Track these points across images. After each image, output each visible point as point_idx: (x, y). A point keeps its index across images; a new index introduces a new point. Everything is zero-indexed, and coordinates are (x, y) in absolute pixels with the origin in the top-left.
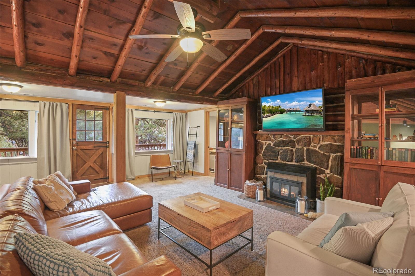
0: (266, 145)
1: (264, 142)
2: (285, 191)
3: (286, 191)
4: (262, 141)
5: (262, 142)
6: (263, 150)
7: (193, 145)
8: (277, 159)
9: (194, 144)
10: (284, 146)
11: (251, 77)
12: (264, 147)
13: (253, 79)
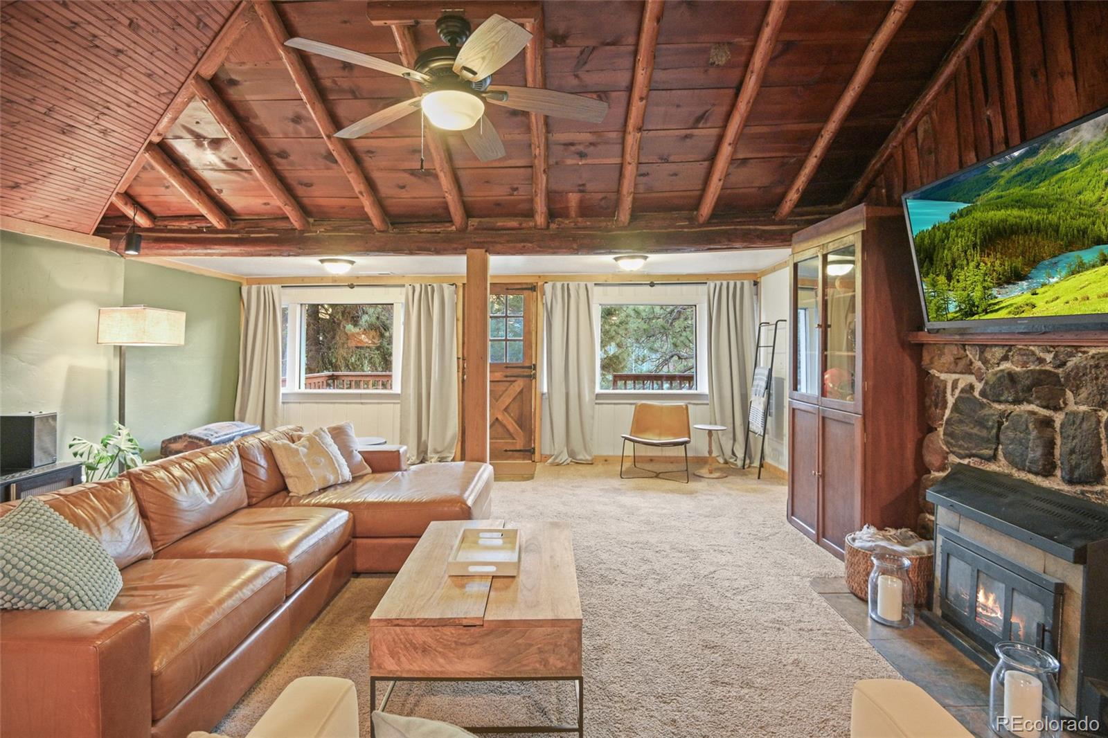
0: (957, 392)
1: (949, 378)
2: (990, 605)
3: (990, 603)
4: (941, 372)
5: (943, 376)
6: (948, 412)
7: (763, 380)
8: (994, 458)
10: (1017, 401)
11: (904, 124)
12: (951, 400)
13: (914, 130)
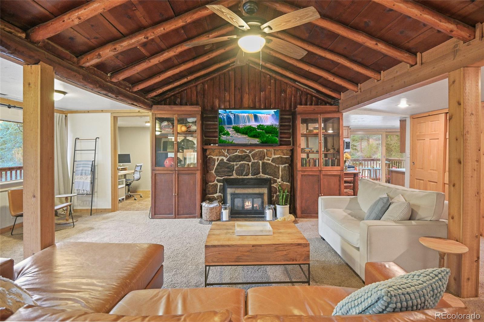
0: (219, 161)
1: (216, 158)
2: (248, 205)
4: (213, 156)
6: (215, 167)
7: (88, 167)
8: (232, 175)
9: (91, 166)
10: (240, 161)
12: (216, 163)
